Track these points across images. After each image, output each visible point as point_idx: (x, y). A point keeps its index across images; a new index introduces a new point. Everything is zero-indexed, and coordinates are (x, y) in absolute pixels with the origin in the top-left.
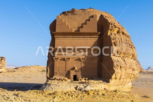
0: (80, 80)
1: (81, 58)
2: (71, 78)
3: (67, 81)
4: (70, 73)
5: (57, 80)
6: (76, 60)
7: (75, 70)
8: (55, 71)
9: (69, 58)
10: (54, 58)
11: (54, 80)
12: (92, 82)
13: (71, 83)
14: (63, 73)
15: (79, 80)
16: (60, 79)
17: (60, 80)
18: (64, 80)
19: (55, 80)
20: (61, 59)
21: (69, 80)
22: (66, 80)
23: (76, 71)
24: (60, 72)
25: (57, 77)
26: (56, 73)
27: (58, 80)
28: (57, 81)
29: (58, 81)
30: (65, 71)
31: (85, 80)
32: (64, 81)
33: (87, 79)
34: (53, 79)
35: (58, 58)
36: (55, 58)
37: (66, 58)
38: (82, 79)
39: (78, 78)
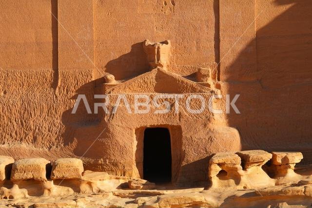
0: (222, 175)
2: (116, 157)
3: (84, 187)
7: (161, 76)
14: (26, 111)
15: (215, 180)
17: (9, 183)
18: (62, 182)
21: (107, 182)
22: (73, 183)
23: (166, 84)
30: (54, 85)
31: (272, 169)
32: (56, 190)
33: (296, 158)
38: (245, 162)
39: (192, 156)
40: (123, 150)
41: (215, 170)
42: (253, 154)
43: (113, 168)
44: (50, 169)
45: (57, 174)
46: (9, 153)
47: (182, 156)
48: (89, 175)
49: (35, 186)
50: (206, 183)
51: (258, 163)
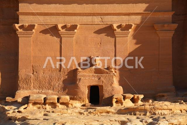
0: (117, 102)
1: (115, 26)
2: (81, 96)
3: (70, 106)
4: (78, 77)
5: (35, 104)
6: (99, 32)
8: (23, 72)
9: (74, 27)
10: (17, 26)
11: (26, 106)
12: (165, 107)
13: (90, 113)
14: (51, 80)
15: (114, 104)
16: (45, 99)
17: (45, 104)
18: (62, 104)
19: (28, 103)
20: (43, 28)
21: (78, 104)
22: (66, 104)
23: (98, 71)
24: (41, 74)
25: (35, 95)
26: (27, 81)
27: (39, 104)
28: (35, 108)
29: (39, 108)
30: (60, 71)
31: (133, 100)
32: (60, 106)
33: (141, 96)
34: (20, 100)
35: (31, 27)
36: (22, 27)
37: (63, 27)
38: (125, 98)
39: (106, 95)
40: (83, 93)
41: (114, 100)
42: (127, 95)
43: (80, 99)
44: (58, 99)
45: (61, 101)
46: (45, 94)
47: (103, 95)
48: (71, 102)
49: (53, 105)
50: (111, 105)
51: (128, 98)
